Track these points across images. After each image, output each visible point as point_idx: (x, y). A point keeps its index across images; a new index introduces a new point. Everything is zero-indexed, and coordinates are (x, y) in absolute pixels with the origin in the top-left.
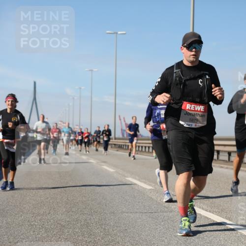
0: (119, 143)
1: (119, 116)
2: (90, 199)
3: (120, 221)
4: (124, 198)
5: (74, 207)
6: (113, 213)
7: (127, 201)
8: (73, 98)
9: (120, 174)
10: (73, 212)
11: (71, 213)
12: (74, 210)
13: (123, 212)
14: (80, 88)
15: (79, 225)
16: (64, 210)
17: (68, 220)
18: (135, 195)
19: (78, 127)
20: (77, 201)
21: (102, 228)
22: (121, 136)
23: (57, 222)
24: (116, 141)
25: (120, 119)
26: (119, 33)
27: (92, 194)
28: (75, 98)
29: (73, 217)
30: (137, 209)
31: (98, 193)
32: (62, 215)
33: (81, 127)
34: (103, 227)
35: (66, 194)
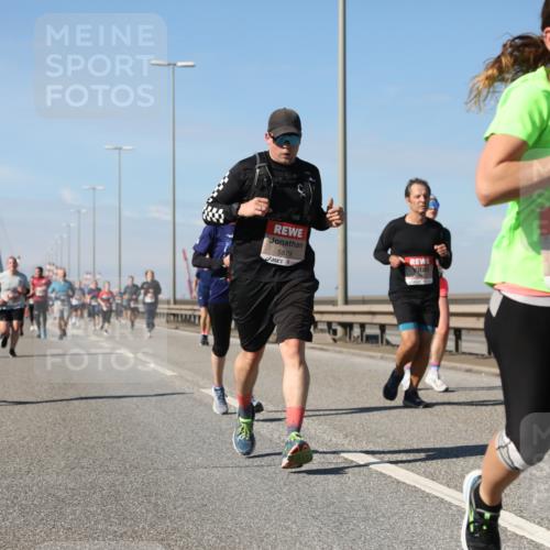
0: (183, 312)
1: (184, 252)
2: (121, 438)
3: (190, 487)
4: (197, 433)
5: (84, 457)
6: (174, 468)
7: (205, 442)
8: (79, 212)
9: (188, 381)
10: (83, 468)
11: (78, 470)
12: (84, 462)
13: (195, 467)
14: (94, 189)
15: (97, 497)
16: (63, 464)
17: (71, 485)
18: (224, 427)
19: (89, 276)
20: (92, 443)
21: (149, 502)
22: (188, 297)
23: (46, 490)
24: (177, 307)
25: (186, 259)
26: (179, 64)
27: (124, 427)
28: (84, 211)
29: (83, 479)
30: (228, 458)
31: (139, 425)
32: (58, 474)
33: (98, 277)
34: (153, 499)
35: (65, 428)
